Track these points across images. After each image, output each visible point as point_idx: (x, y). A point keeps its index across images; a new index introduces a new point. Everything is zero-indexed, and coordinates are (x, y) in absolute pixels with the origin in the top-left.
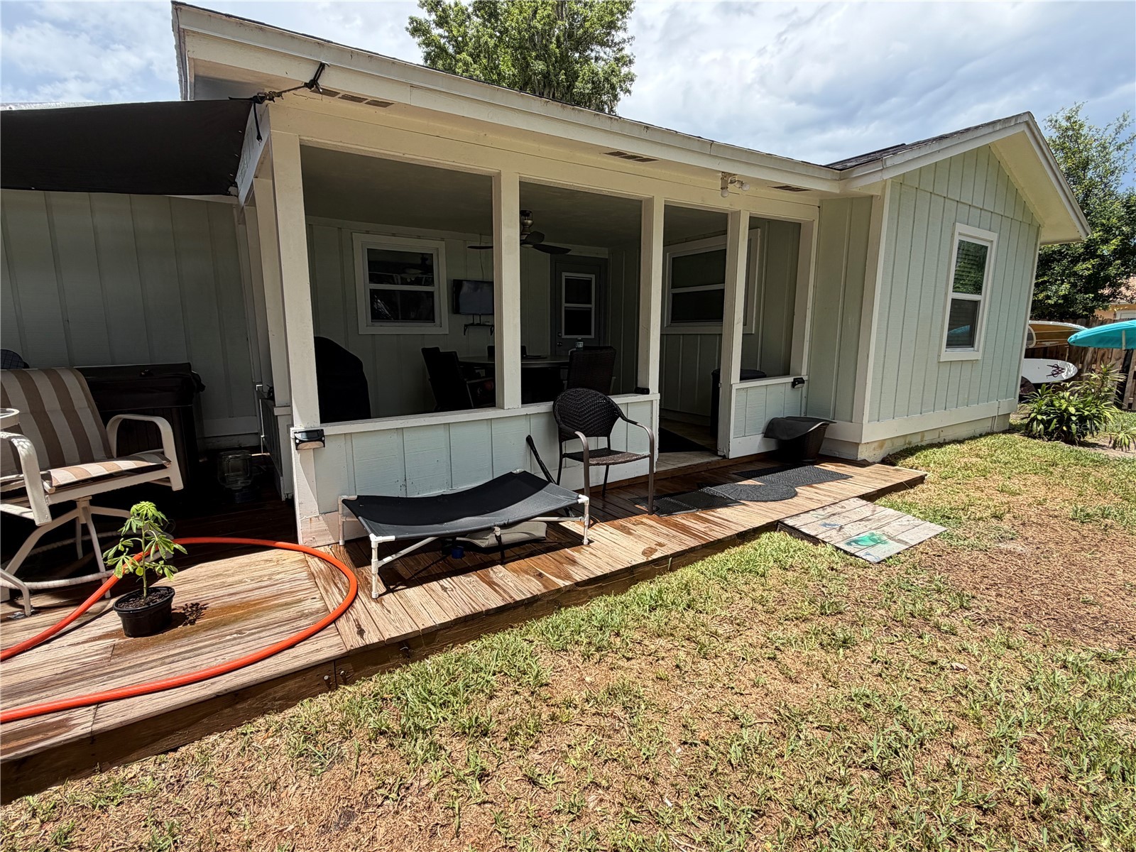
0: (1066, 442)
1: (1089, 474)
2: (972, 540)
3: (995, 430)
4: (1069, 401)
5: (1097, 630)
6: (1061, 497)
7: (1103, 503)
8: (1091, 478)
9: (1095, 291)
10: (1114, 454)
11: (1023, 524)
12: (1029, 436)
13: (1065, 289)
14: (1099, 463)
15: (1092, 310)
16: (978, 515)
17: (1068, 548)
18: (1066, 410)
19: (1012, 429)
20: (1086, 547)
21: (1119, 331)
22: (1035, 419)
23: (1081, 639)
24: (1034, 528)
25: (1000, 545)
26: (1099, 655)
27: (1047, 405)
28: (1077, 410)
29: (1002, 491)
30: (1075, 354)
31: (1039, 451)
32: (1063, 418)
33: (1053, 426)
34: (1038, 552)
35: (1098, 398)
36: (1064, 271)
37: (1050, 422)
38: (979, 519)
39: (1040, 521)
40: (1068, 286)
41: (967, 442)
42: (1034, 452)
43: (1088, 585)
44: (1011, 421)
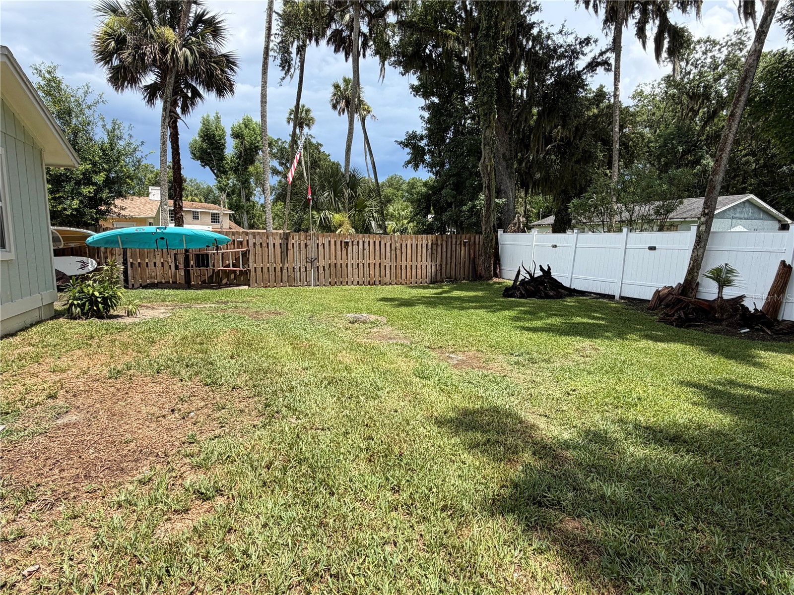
0: (99, 318)
1: (115, 340)
2: (33, 427)
3: (43, 318)
4: (93, 287)
5: (136, 460)
6: (99, 362)
7: (127, 359)
8: (117, 343)
9: (96, 207)
10: (129, 320)
11: (75, 395)
12: (71, 319)
13: (75, 204)
14: (121, 330)
15: (97, 220)
16: (36, 401)
17: (109, 403)
18: (93, 294)
19: (57, 315)
20: (121, 397)
21: (116, 236)
22: (72, 304)
23: (128, 474)
24: (83, 396)
25: (58, 421)
26: (140, 481)
27: (79, 292)
28: (100, 293)
29: (54, 371)
30: (92, 251)
31: (80, 329)
32: (92, 300)
33: (87, 308)
34: (88, 416)
35: (111, 283)
36: (73, 190)
37: (84, 305)
38: (36, 405)
39: (87, 388)
40: (78, 202)
41: (19, 333)
42: (76, 331)
43: (127, 427)
44: (55, 308)
